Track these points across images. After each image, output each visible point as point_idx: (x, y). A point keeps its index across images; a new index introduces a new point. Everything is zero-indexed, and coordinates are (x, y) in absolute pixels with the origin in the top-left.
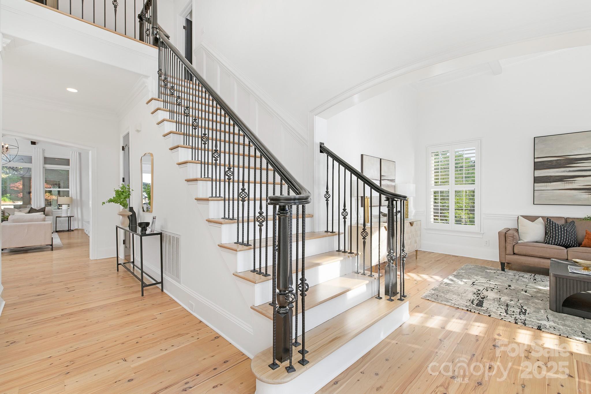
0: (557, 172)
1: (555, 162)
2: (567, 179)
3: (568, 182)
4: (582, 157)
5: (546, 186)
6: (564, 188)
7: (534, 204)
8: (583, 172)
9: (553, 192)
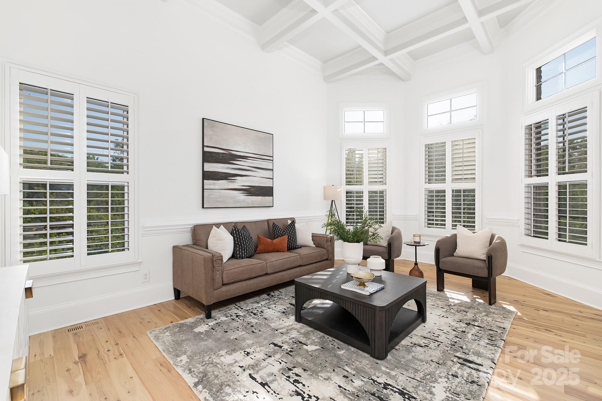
0: (223, 168)
1: (221, 156)
2: (231, 177)
3: (231, 181)
4: (240, 155)
5: (215, 184)
6: (228, 188)
7: (203, 207)
8: (241, 171)
9: (220, 192)
